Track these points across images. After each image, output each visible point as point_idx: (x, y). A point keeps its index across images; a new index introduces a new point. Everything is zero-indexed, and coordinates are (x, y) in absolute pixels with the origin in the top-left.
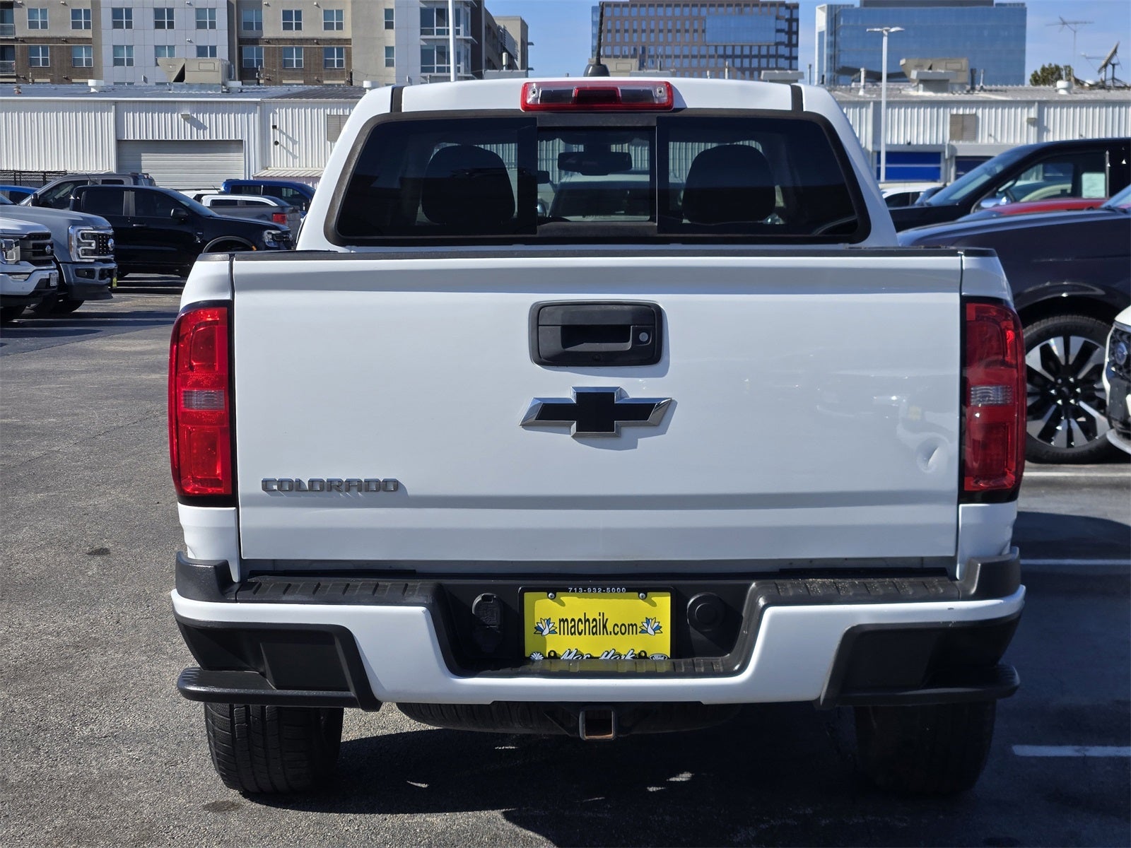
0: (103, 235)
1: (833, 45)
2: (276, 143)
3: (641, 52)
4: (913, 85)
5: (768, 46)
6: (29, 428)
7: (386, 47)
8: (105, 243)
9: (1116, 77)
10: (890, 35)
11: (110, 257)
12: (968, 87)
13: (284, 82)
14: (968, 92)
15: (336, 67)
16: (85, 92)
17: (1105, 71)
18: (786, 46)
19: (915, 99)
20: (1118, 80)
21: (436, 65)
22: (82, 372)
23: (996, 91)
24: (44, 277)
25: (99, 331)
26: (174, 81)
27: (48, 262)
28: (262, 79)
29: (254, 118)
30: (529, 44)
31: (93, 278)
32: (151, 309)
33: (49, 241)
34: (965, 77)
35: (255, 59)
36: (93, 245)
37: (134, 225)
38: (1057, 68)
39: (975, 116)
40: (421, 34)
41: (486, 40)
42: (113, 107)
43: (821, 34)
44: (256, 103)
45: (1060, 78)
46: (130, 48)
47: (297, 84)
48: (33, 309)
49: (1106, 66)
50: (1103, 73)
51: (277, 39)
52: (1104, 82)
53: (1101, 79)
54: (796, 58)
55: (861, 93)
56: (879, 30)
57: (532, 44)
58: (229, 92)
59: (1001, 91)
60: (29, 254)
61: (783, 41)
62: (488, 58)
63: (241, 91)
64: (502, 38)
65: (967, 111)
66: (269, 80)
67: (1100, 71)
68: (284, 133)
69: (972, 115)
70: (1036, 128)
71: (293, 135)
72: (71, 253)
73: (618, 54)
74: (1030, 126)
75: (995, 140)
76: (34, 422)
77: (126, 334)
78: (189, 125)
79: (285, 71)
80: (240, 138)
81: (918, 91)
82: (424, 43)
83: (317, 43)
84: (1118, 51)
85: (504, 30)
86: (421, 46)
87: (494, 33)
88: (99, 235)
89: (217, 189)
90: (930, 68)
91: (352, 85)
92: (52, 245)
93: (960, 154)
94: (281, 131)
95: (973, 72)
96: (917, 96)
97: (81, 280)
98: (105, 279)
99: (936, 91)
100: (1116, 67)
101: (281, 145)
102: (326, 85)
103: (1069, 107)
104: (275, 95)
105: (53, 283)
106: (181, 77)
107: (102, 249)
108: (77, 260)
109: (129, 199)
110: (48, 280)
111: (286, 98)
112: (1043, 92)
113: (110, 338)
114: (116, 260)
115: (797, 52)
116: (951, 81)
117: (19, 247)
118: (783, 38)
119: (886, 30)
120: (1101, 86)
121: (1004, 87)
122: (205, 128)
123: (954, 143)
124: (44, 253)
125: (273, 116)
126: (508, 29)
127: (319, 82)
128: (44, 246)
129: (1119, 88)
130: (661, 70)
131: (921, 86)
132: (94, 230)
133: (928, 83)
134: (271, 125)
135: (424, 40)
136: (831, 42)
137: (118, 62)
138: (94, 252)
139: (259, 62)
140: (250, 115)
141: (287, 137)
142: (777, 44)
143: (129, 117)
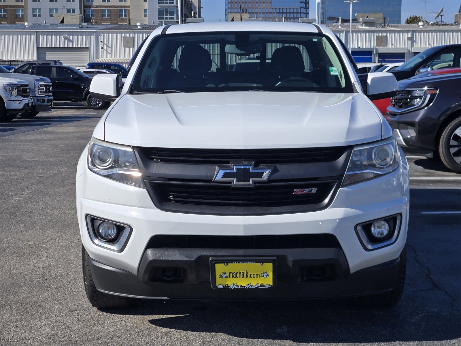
0: (48, 85)
1: (323, 8)
2: (102, 48)
3: (245, 11)
4: (360, 24)
5: (297, 9)
6: (45, 162)
7: (144, 9)
8: (49, 88)
9: (442, 20)
10: (353, 4)
11: (50, 94)
12: (383, 25)
13: (102, 23)
14: (383, 27)
15: (123, 17)
16: (24, 27)
17: (438, 18)
18: (304, 8)
19: (362, 30)
20: (443, 22)
21: (164, 17)
22: (53, 140)
23: (394, 26)
24: (27, 102)
25: (51, 124)
26: (60, 23)
27: (27, 96)
28: (94, 22)
29: (93, 38)
30: (201, 8)
31: (44, 103)
32: (66, 115)
33: (28, 87)
34: (381, 21)
35: (90, 14)
36: (44, 89)
37: (56, 81)
38: (416, 17)
39: (386, 36)
40: (159, 4)
41: (184, 6)
42: (36, 33)
43: (318, 4)
44: (94, 32)
45: (419, 21)
46: (39, 9)
47: (108, 24)
48: (20, 115)
49: (438, 16)
50: (437, 19)
51: (99, 6)
52: (437, 23)
53: (436, 21)
54: (308, 13)
55: (340, 27)
56: (348, 1)
57: (202, 8)
58: (82, 27)
59: (396, 26)
60: (21, 93)
61: (303, 6)
62: (185, 13)
63: (87, 27)
64: (191, 5)
65: (383, 34)
66: (96, 22)
67: (436, 18)
68: (105, 44)
69: (385, 36)
70: (411, 41)
71: (109, 45)
72: (36, 92)
73: (236, 12)
74: (408, 41)
75: (394, 46)
76: (46, 160)
77: (62, 125)
78: (66, 41)
79: (103, 19)
80: (87, 46)
81: (362, 27)
82: (159, 8)
83: (116, 8)
84: (443, 10)
85: (192, 2)
86: (158, 9)
87: (187, 3)
88: (47, 85)
89: (85, 67)
90: (367, 17)
91: (130, 24)
92: (29, 89)
93: (380, 52)
94: (104, 43)
95: (384, 19)
96: (362, 29)
97: (40, 103)
98: (49, 103)
99: (370, 26)
100: (442, 16)
101: (104, 49)
102: (120, 24)
103: (424, 32)
104: (102, 29)
105: (30, 105)
106: (62, 22)
107: (48, 91)
108: (38, 95)
109: (54, 71)
110: (28, 103)
111: (106, 30)
112: (413, 26)
113: (57, 127)
114: (53, 95)
115: (309, 11)
116: (376, 22)
117: (17, 90)
118: (303, 5)
119: (352, 2)
120: (437, 24)
121: (397, 25)
122: (73, 42)
123: (378, 47)
124: (26, 92)
125: (101, 37)
126: (193, 2)
127: (117, 23)
128: (26, 89)
129: (443, 25)
130: (256, 18)
131: (364, 24)
132: (45, 83)
133: (366, 23)
134: (100, 41)
135: (159, 6)
136: (322, 7)
137: (34, 15)
138: (45, 92)
139: (92, 15)
140: (91, 36)
141: (107, 46)
142: (301, 8)
143: (42, 37)
